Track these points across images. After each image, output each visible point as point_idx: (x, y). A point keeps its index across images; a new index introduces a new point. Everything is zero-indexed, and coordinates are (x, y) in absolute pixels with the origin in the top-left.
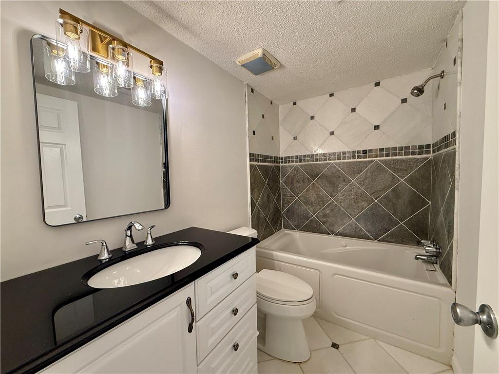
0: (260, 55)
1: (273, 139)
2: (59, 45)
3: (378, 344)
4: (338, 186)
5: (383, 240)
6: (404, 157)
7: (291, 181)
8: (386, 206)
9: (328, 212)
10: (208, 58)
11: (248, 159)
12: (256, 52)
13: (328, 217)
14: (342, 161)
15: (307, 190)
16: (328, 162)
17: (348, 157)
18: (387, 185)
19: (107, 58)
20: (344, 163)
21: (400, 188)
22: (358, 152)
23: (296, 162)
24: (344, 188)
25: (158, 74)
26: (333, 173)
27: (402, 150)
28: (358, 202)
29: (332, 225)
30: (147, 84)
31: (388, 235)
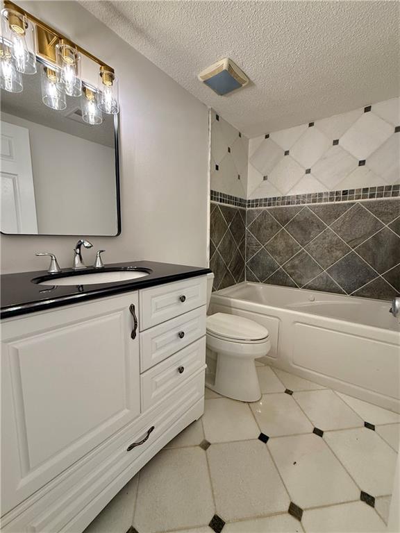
0: (225, 67)
1: (239, 178)
2: (5, 43)
3: (337, 395)
4: (310, 233)
5: (357, 295)
6: (391, 198)
7: (257, 228)
8: (364, 256)
9: (297, 262)
10: (166, 72)
11: (209, 197)
12: (220, 63)
13: (297, 268)
14: (317, 204)
15: (276, 238)
16: (301, 205)
17: (325, 199)
18: (368, 231)
19: (55, 63)
20: (319, 206)
21: (382, 235)
22: (337, 193)
23: (265, 205)
24: (316, 236)
25: (108, 83)
26: (306, 218)
27: (390, 190)
28: (332, 251)
29: (301, 277)
30: (98, 96)
31: (363, 289)
